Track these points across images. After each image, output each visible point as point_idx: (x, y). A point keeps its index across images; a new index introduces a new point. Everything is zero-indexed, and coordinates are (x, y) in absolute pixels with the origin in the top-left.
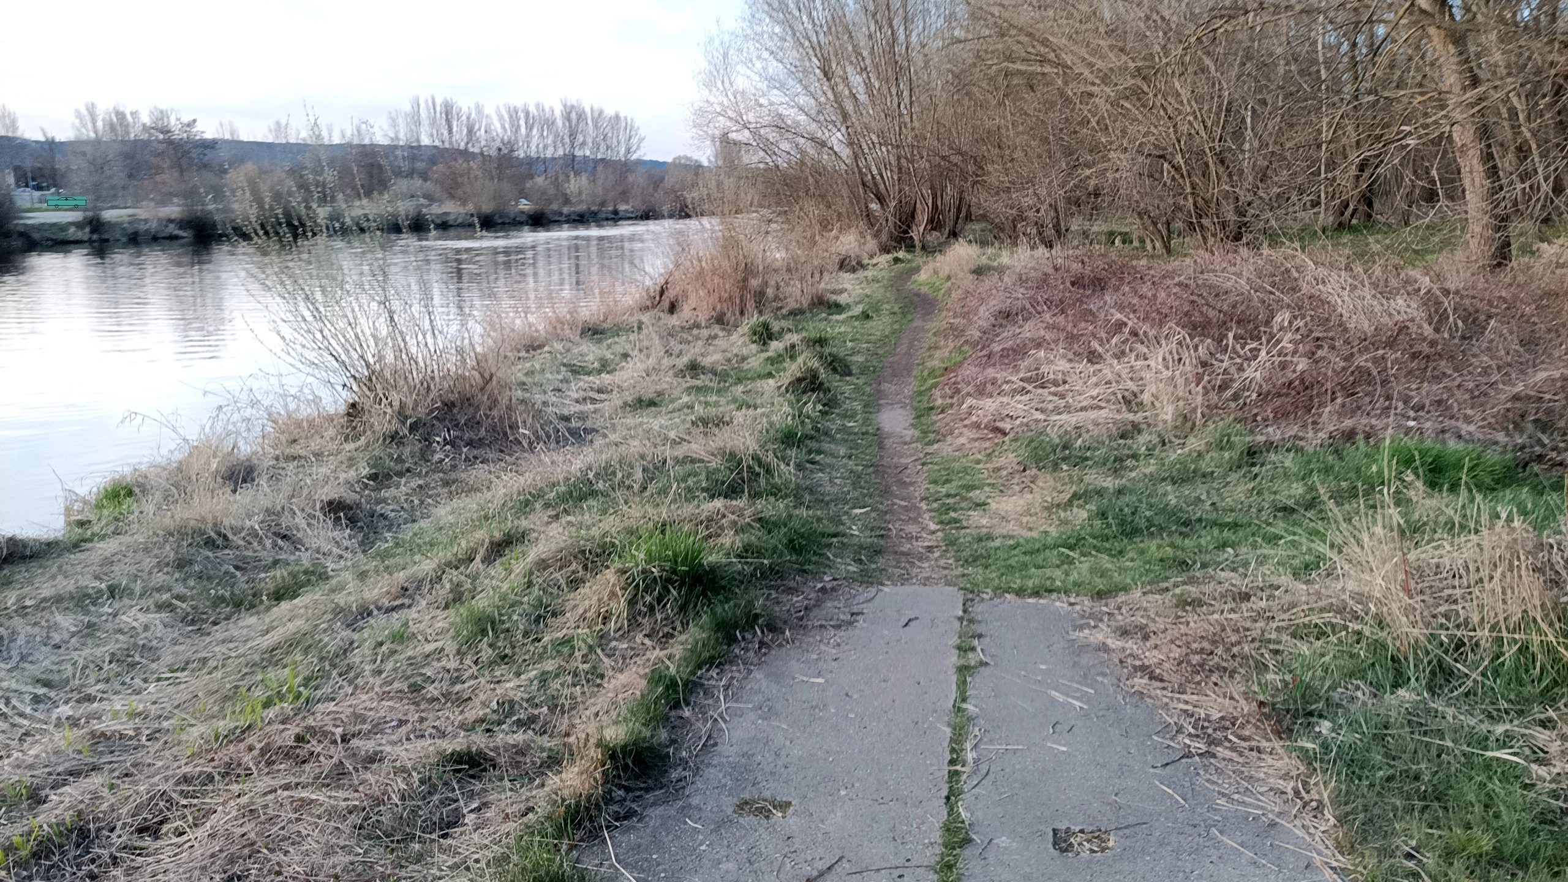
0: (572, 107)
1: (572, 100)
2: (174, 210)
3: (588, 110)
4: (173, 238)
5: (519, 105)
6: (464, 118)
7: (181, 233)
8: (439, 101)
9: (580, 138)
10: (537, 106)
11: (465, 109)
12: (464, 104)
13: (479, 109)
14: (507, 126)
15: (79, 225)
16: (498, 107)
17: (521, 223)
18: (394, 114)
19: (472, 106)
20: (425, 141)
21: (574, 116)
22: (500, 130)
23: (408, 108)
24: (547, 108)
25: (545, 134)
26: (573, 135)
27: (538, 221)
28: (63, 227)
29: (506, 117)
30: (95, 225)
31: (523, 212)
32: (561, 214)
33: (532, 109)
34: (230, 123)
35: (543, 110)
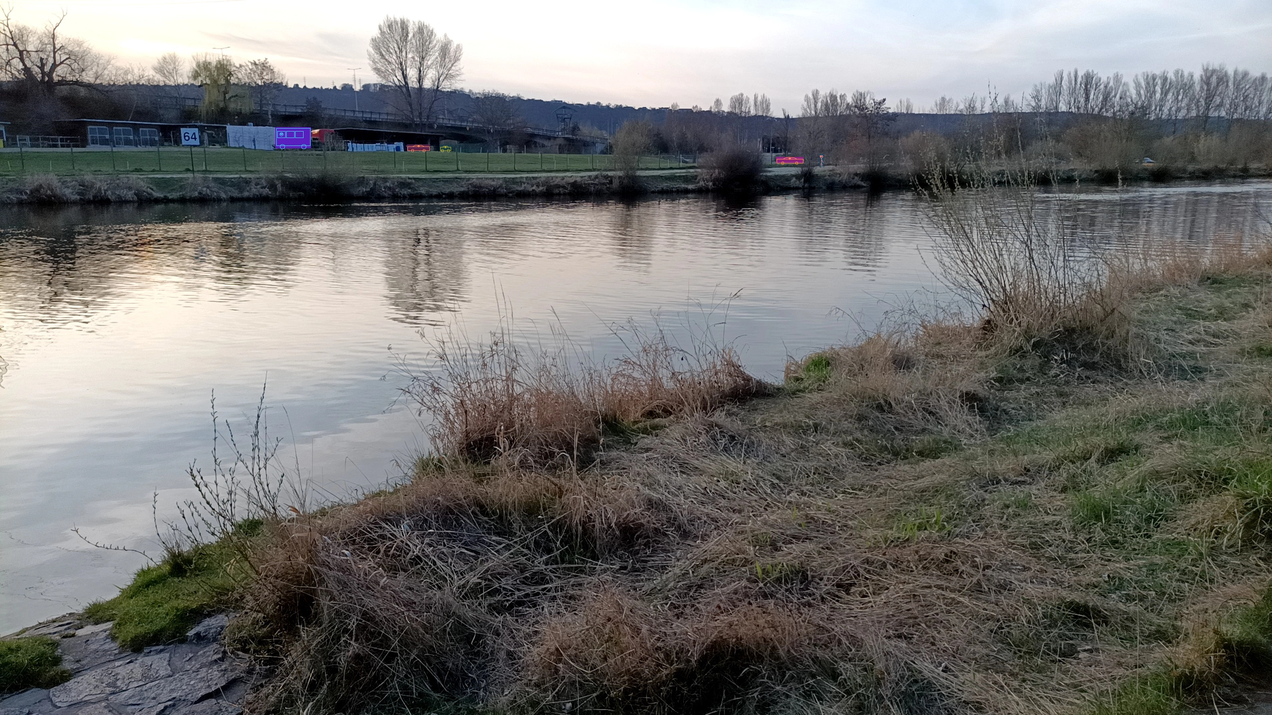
0: (1214, 71)
1: (1215, 64)
2: (860, 167)
3: (1231, 73)
4: (856, 187)
5: (1158, 72)
6: (1102, 87)
7: (863, 184)
8: (1081, 74)
9: (1218, 100)
10: (1177, 72)
11: (1104, 79)
12: (1104, 75)
13: (1117, 79)
14: (1142, 92)
15: (797, 177)
16: (1136, 76)
17: (1142, 179)
18: (1039, 88)
19: (1111, 76)
20: (1063, 108)
21: (1214, 80)
22: (1134, 96)
23: (1051, 81)
24: (1186, 74)
25: (1180, 98)
26: (1209, 98)
27: (1160, 177)
28: (787, 178)
29: (1143, 84)
30: (808, 176)
31: (1146, 170)
32: (1185, 171)
33: (1171, 75)
34: (908, 101)
35: (1182, 76)
